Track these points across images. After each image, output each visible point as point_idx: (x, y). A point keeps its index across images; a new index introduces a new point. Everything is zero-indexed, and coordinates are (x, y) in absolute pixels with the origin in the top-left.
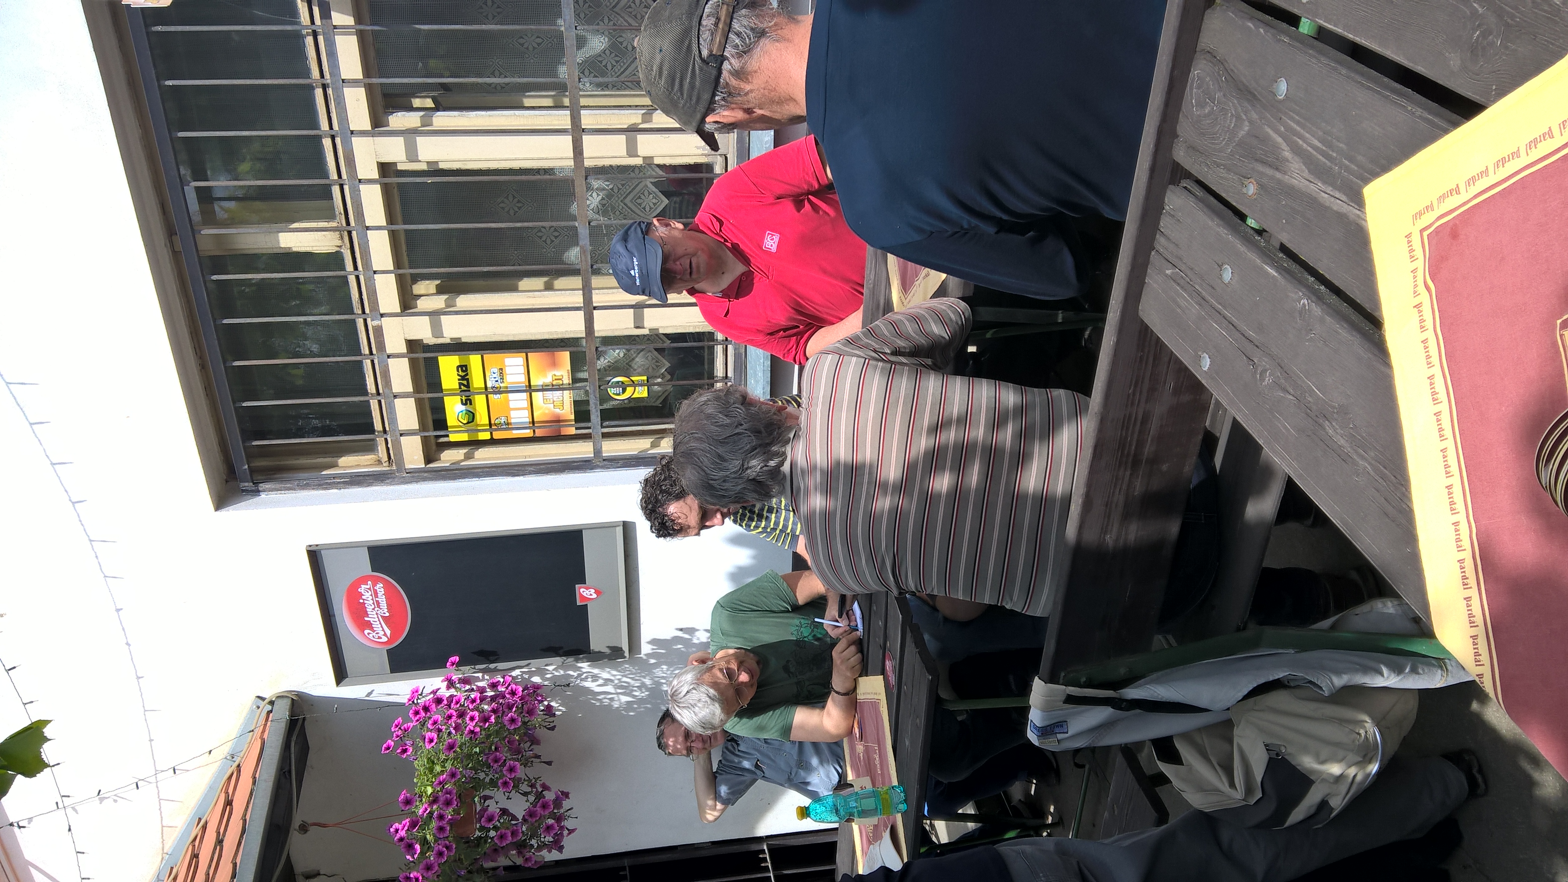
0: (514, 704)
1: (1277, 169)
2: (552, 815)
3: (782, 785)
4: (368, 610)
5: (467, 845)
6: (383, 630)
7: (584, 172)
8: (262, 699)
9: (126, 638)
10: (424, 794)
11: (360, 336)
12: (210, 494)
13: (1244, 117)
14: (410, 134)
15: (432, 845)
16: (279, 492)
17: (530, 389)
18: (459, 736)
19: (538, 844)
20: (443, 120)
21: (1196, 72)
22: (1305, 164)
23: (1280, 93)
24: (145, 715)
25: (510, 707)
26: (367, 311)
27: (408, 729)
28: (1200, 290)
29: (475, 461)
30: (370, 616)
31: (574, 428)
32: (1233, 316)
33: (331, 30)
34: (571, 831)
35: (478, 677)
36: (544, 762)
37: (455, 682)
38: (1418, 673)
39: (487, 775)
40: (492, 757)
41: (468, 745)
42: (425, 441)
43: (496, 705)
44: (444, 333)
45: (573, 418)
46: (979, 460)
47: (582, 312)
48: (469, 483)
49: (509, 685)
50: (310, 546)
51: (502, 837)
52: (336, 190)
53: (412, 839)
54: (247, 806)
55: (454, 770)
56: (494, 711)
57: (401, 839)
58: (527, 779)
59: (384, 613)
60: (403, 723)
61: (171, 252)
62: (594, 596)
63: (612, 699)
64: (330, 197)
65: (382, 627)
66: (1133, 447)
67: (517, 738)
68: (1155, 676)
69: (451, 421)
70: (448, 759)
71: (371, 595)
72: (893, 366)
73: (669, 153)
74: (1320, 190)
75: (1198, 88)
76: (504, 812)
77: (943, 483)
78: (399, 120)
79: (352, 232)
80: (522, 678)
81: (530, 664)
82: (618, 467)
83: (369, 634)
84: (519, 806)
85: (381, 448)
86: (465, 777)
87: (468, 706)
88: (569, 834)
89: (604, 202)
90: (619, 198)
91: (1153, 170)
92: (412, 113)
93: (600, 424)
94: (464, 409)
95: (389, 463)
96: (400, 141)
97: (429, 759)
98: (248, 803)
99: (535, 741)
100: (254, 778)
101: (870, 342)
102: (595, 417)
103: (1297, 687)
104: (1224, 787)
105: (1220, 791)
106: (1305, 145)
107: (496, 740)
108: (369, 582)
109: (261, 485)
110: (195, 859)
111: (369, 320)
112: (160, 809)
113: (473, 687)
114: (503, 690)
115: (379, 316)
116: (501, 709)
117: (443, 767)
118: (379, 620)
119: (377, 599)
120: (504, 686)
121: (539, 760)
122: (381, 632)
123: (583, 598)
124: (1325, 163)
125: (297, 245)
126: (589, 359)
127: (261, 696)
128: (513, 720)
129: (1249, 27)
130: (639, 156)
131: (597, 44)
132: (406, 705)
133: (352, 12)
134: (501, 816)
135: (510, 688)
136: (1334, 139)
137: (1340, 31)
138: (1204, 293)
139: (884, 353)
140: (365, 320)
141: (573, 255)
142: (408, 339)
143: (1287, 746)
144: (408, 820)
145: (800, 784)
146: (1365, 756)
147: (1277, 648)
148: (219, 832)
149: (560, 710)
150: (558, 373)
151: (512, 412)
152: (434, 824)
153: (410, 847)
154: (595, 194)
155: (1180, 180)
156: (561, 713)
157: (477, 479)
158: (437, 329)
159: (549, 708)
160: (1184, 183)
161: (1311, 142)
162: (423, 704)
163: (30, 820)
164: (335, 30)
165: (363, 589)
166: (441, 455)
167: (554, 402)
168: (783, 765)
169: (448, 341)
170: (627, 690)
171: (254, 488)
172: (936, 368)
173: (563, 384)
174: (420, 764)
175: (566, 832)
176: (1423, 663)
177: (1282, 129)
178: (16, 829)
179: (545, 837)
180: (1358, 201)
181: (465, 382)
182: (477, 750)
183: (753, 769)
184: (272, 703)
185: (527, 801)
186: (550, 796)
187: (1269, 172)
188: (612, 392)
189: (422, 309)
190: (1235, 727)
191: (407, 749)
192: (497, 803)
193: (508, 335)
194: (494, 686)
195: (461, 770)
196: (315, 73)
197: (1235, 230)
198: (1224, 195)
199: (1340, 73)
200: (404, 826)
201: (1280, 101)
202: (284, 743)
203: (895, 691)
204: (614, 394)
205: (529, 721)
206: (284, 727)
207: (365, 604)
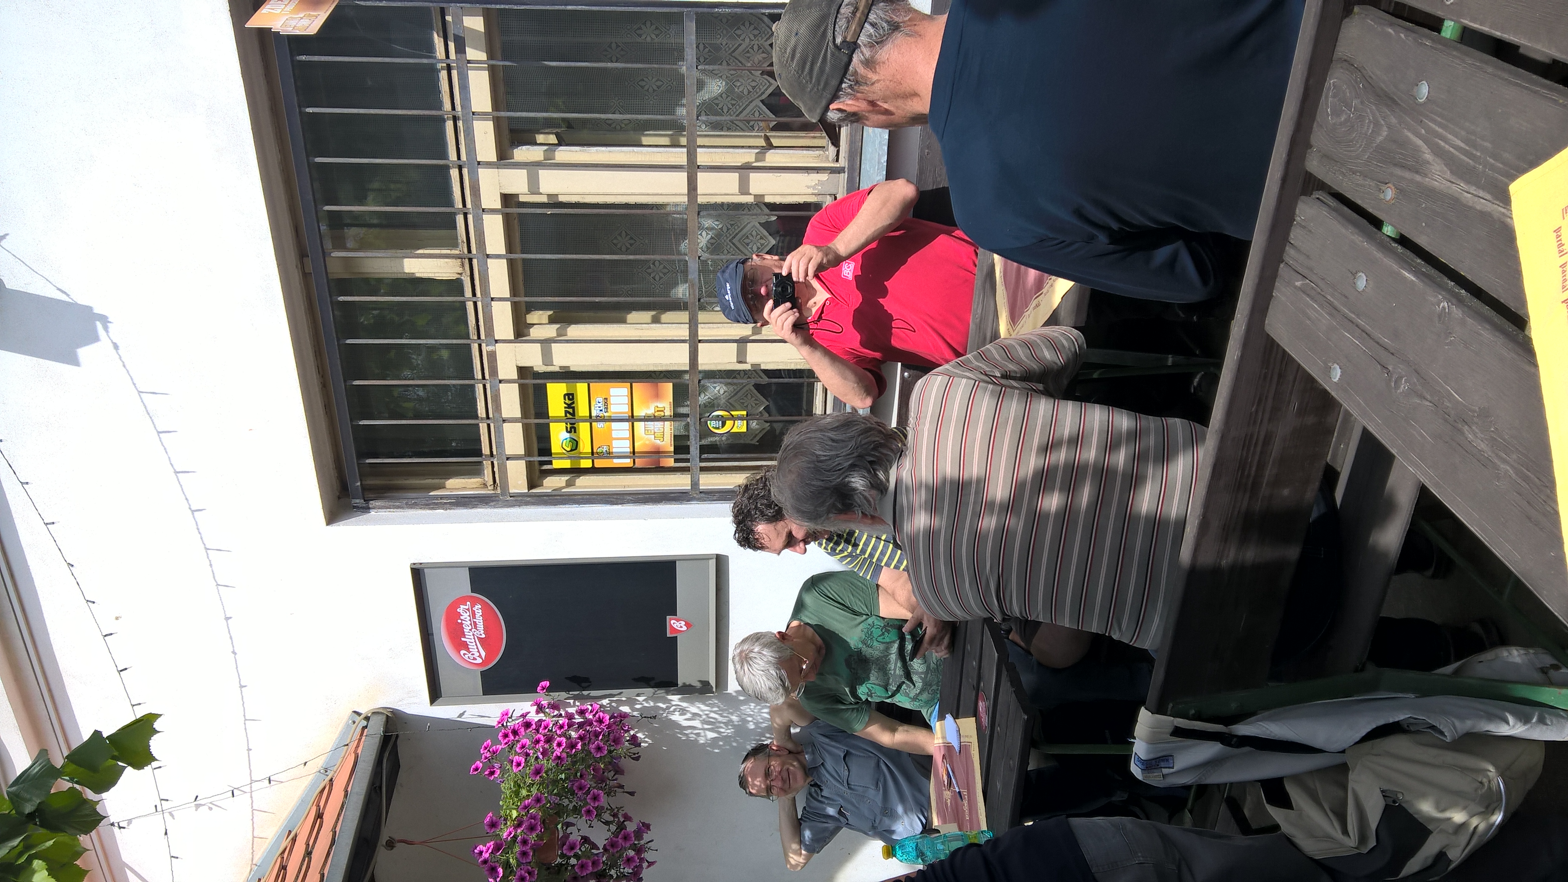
0: (601, 732)
1: (1417, 172)
2: (633, 847)
3: (866, 833)
4: (465, 630)
5: (549, 871)
6: (479, 651)
7: (697, 207)
8: (358, 714)
9: (233, 647)
10: (509, 817)
11: (474, 361)
12: (323, 508)
13: (1382, 122)
14: (532, 167)
15: (514, 869)
16: (388, 510)
17: (632, 419)
18: (545, 761)
19: (617, 875)
20: (565, 154)
21: (1332, 81)
22: (1446, 165)
23: (1421, 96)
24: (245, 724)
25: (597, 734)
26: (483, 337)
27: (497, 751)
28: (1332, 300)
29: (576, 488)
30: (467, 636)
31: (673, 459)
32: (1367, 324)
33: (465, 65)
34: (650, 864)
35: (570, 702)
36: (626, 792)
37: (545, 707)
38: (1546, 724)
39: (571, 802)
40: (576, 784)
41: (554, 770)
42: (530, 466)
43: (583, 732)
44: (554, 361)
45: (673, 450)
46: (1089, 483)
47: (687, 345)
48: (569, 509)
49: (597, 712)
50: (414, 564)
51: (583, 867)
52: (460, 219)
53: (495, 862)
54: (338, 819)
55: (539, 795)
56: (581, 738)
57: (485, 862)
58: (609, 808)
59: (481, 635)
60: (492, 746)
61: (301, 275)
62: (685, 628)
63: (698, 735)
64: (454, 226)
65: (477, 648)
66: (1254, 469)
67: (602, 766)
68: (1266, 713)
69: (555, 448)
70: (534, 784)
71: (469, 616)
72: (1004, 389)
73: (780, 192)
74: (1462, 190)
75: (1334, 96)
76: (585, 840)
77: (1053, 502)
78: (522, 153)
79: (473, 260)
80: (611, 706)
81: (621, 693)
82: (714, 500)
83: (464, 654)
84: (600, 835)
85: (488, 472)
86: (550, 803)
87: (556, 731)
88: (649, 866)
89: (713, 241)
90: (727, 238)
91: (1284, 180)
92: (536, 147)
93: (698, 456)
94: (569, 436)
95: (494, 486)
96: (523, 173)
97: (515, 782)
98: (339, 815)
99: (619, 771)
100: (346, 791)
101: (981, 365)
102: (694, 451)
103: (1418, 732)
104: (1338, 834)
105: (1332, 839)
106: (1447, 146)
107: (581, 767)
108: (468, 603)
109: (371, 502)
110: (282, 871)
111: (484, 345)
112: (252, 820)
113: (561, 712)
114: (591, 717)
115: (494, 342)
116: (588, 736)
117: (529, 791)
118: (475, 642)
119: (474, 620)
120: (592, 714)
121: (622, 790)
122: (476, 654)
123: (674, 630)
124: (1468, 163)
125: (420, 271)
126: (692, 391)
127: (357, 711)
128: (599, 749)
129: (1390, 33)
130: (751, 194)
131: (715, 87)
132: (496, 727)
133: (485, 49)
134: (582, 844)
135: (597, 716)
136: (1478, 138)
137: (1487, 29)
138: (1336, 303)
139: (995, 377)
140: (480, 346)
141: (681, 291)
142: (520, 365)
143: (1404, 792)
144: (492, 843)
145: (885, 833)
146: (1487, 807)
147: (1396, 692)
148: (308, 845)
149: (646, 742)
150: (660, 405)
151: (614, 442)
152: (517, 849)
153: (493, 871)
154: (704, 233)
155: (1313, 190)
156: (647, 744)
157: (577, 506)
158: (547, 357)
159: (634, 737)
160: (1317, 194)
161: (1453, 142)
162: (512, 727)
163: (130, 821)
164: (469, 65)
165: (461, 609)
166: (544, 481)
167: (655, 433)
168: (866, 813)
169: (557, 369)
170: (714, 725)
171: (364, 505)
172: (1049, 393)
173: (664, 416)
174: (506, 787)
175: (645, 865)
176: (1550, 714)
177: (1423, 131)
178: (116, 829)
179: (624, 868)
180: (1505, 199)
181: (571, 410)
182: (563, 776)
183: (837, 816)
184: (367, 718)
185: (609, 830)
186: (631, 827)
187: (1407, 175)
188: (712, 425)
189: (533, 337)
190: (1351, 772)
191: (495, 771)
192: (579, 830)
193: (615, 365)
194: (582, 712)
195: (546, 795)
196: (447, 106)
197: (1370, 238)
198: (1359, 202)
199: (1486, 72)
200: (489, 849)
201: (1421, 105)
202: (377, 760)
203: (988, 732)
204: (713, 427)
205: (614, 750)
206: (378, 742)
207: (462, 624)
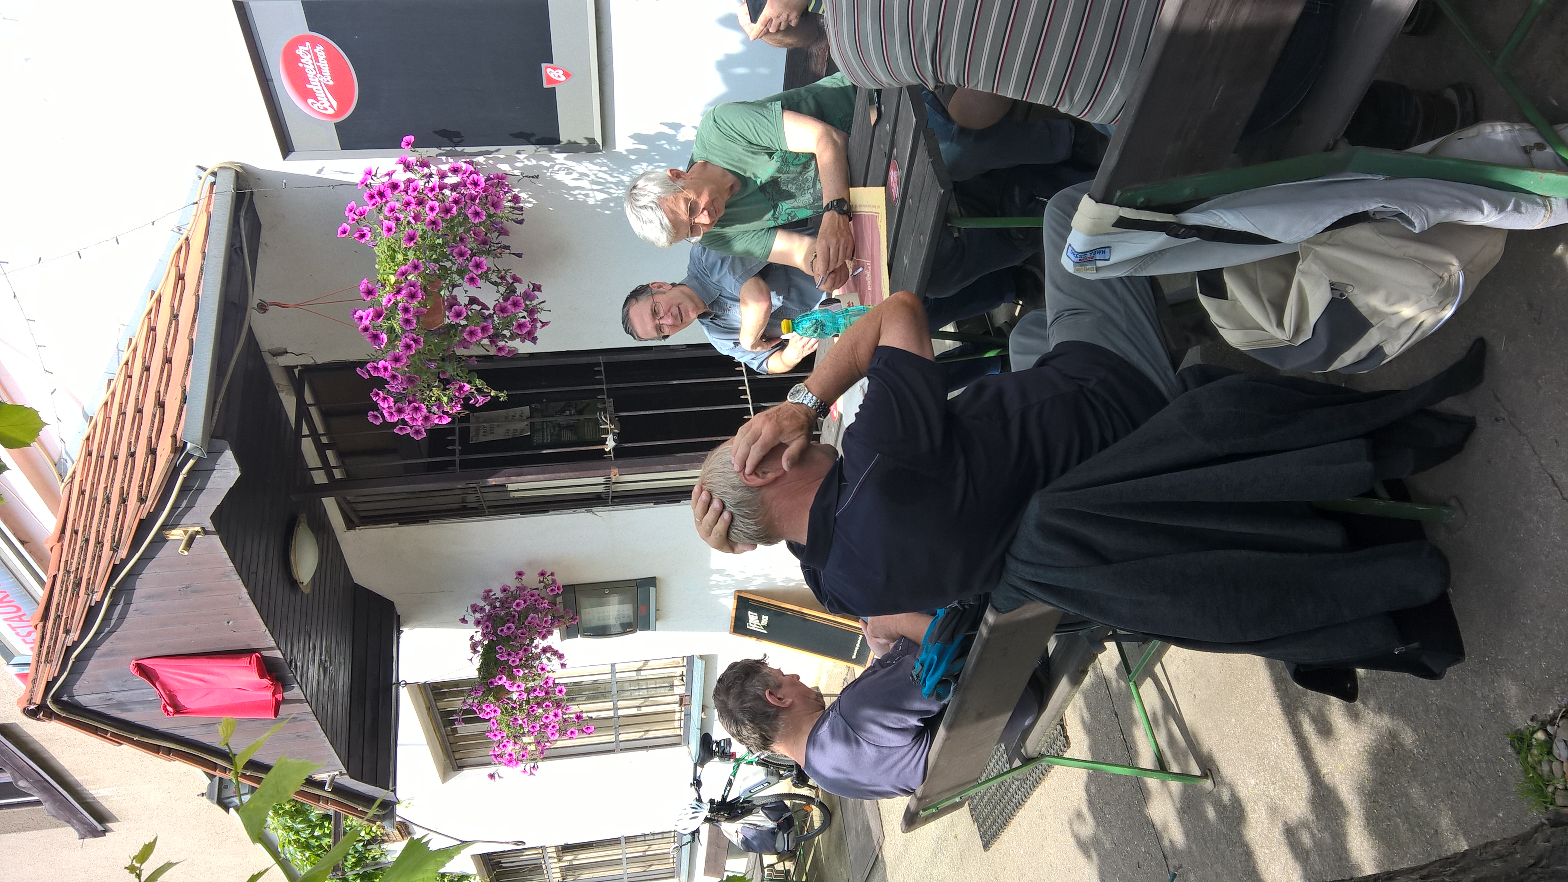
0: (477, 195)
2: (525, 309)
4: (309, 76)
6: (329, 101)
8: (204, 169)
10: (387, 283)
15: (399, 336)
18: (419, 226)
25: (473, 199)
27: (364, 212)
30: (312, 83)
35: (441, 160)
36: (513, 254)
37: (412, 165)
38: (1520, 212)
40: (456, 249)
41: (429, 235)
43: (458, 195)
49: (470, 174)
51: (472, 333)
53: (377, 329)
54: (200, 283)
55: (417, 261)
56: (456, 202)
57: (366, 329)
59: (328, 82)
60: (357, 208)
62: (563, 78)
63: (587, 196)
65: (326, 97)
67: (484, 229)
68: (1220, 199)
70: (410, 249)
71: (311, 59)
76: (473, 300)
80: (488, 166)
81: (499, 150)
83: (313, 104)
84: (490, 296)
86: (430, 268)
87: (427, 194)
88: (543, 326)
97: (389, 246)
98: (200, 278)
99: (503, 232)
100: (204, 253)
103: (1383, 220)
104: (1270, 326)
105: (1264, 330)
107: (459, 232)
108: (308, 44)
110: (152, 332)
113: (432, 171)
114: (464, 179)
116: (463, 200)
117: (406, 255)
118: (323, 89)
119: (318, 64)
120: (465, 175)
121: (508, 252)
122: (326, 104)
123: (551, 80)
127: (203, 166)
128: (477, 213)
132: (360, 186)
134: (471, 305)
135: (471, 178)
143: (1354, 286)
144: (371, 309)
146: (1440, 302)
147: (1367, 174)
148: (174, 307)
149: (530, 203)
152: (400, 316)
153: (376, 337)
156: (530, 206)
159: (516, 199)
162: (377, 189)
165: (300, 51)
170: (603, 186)
174: (380, 251)
175: (539, 325)
176: (1526, 201)
182: (441, 241)
184: (214, 174)
185: (498, 292)
186: (520, 289)
190: (1301, 263)
191: (364, 234)
192: (466, 292)
194: (455, 172)
195: (424, 261)
200: (369, 315)
202: (232, 218)
203: (897, 206)
205: (495, 213)
206: (230, 200)
207: (304, 68)
